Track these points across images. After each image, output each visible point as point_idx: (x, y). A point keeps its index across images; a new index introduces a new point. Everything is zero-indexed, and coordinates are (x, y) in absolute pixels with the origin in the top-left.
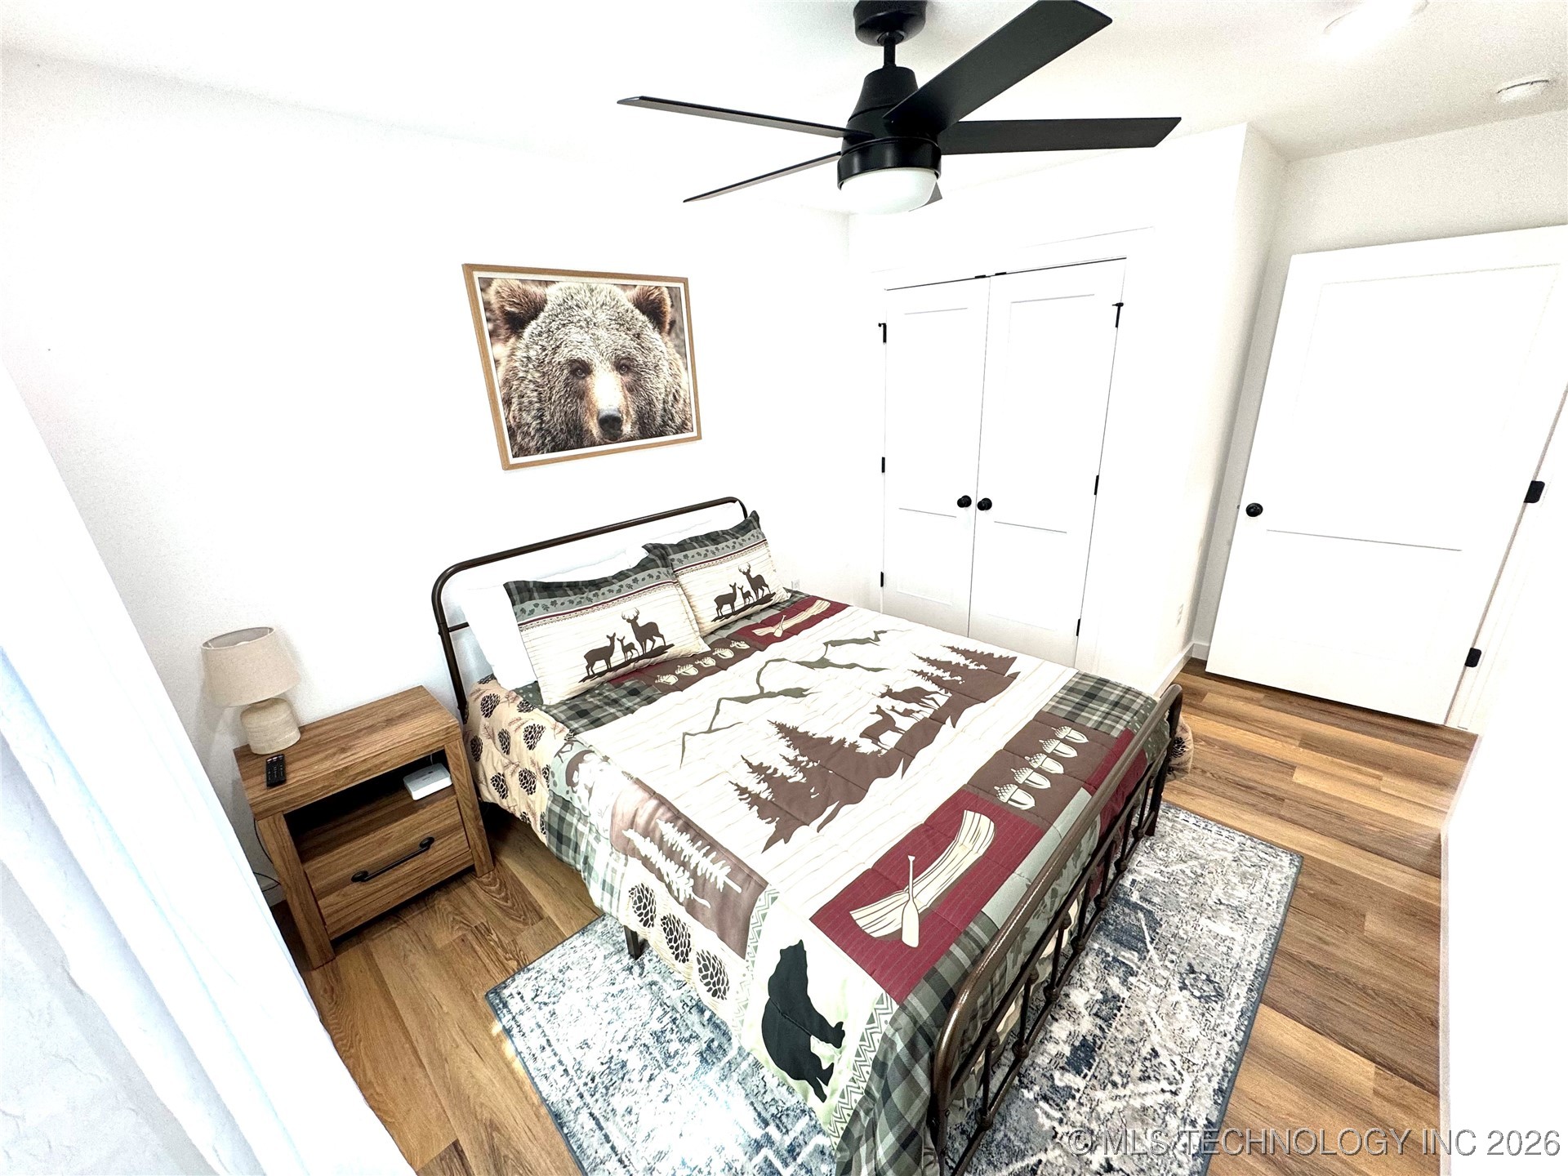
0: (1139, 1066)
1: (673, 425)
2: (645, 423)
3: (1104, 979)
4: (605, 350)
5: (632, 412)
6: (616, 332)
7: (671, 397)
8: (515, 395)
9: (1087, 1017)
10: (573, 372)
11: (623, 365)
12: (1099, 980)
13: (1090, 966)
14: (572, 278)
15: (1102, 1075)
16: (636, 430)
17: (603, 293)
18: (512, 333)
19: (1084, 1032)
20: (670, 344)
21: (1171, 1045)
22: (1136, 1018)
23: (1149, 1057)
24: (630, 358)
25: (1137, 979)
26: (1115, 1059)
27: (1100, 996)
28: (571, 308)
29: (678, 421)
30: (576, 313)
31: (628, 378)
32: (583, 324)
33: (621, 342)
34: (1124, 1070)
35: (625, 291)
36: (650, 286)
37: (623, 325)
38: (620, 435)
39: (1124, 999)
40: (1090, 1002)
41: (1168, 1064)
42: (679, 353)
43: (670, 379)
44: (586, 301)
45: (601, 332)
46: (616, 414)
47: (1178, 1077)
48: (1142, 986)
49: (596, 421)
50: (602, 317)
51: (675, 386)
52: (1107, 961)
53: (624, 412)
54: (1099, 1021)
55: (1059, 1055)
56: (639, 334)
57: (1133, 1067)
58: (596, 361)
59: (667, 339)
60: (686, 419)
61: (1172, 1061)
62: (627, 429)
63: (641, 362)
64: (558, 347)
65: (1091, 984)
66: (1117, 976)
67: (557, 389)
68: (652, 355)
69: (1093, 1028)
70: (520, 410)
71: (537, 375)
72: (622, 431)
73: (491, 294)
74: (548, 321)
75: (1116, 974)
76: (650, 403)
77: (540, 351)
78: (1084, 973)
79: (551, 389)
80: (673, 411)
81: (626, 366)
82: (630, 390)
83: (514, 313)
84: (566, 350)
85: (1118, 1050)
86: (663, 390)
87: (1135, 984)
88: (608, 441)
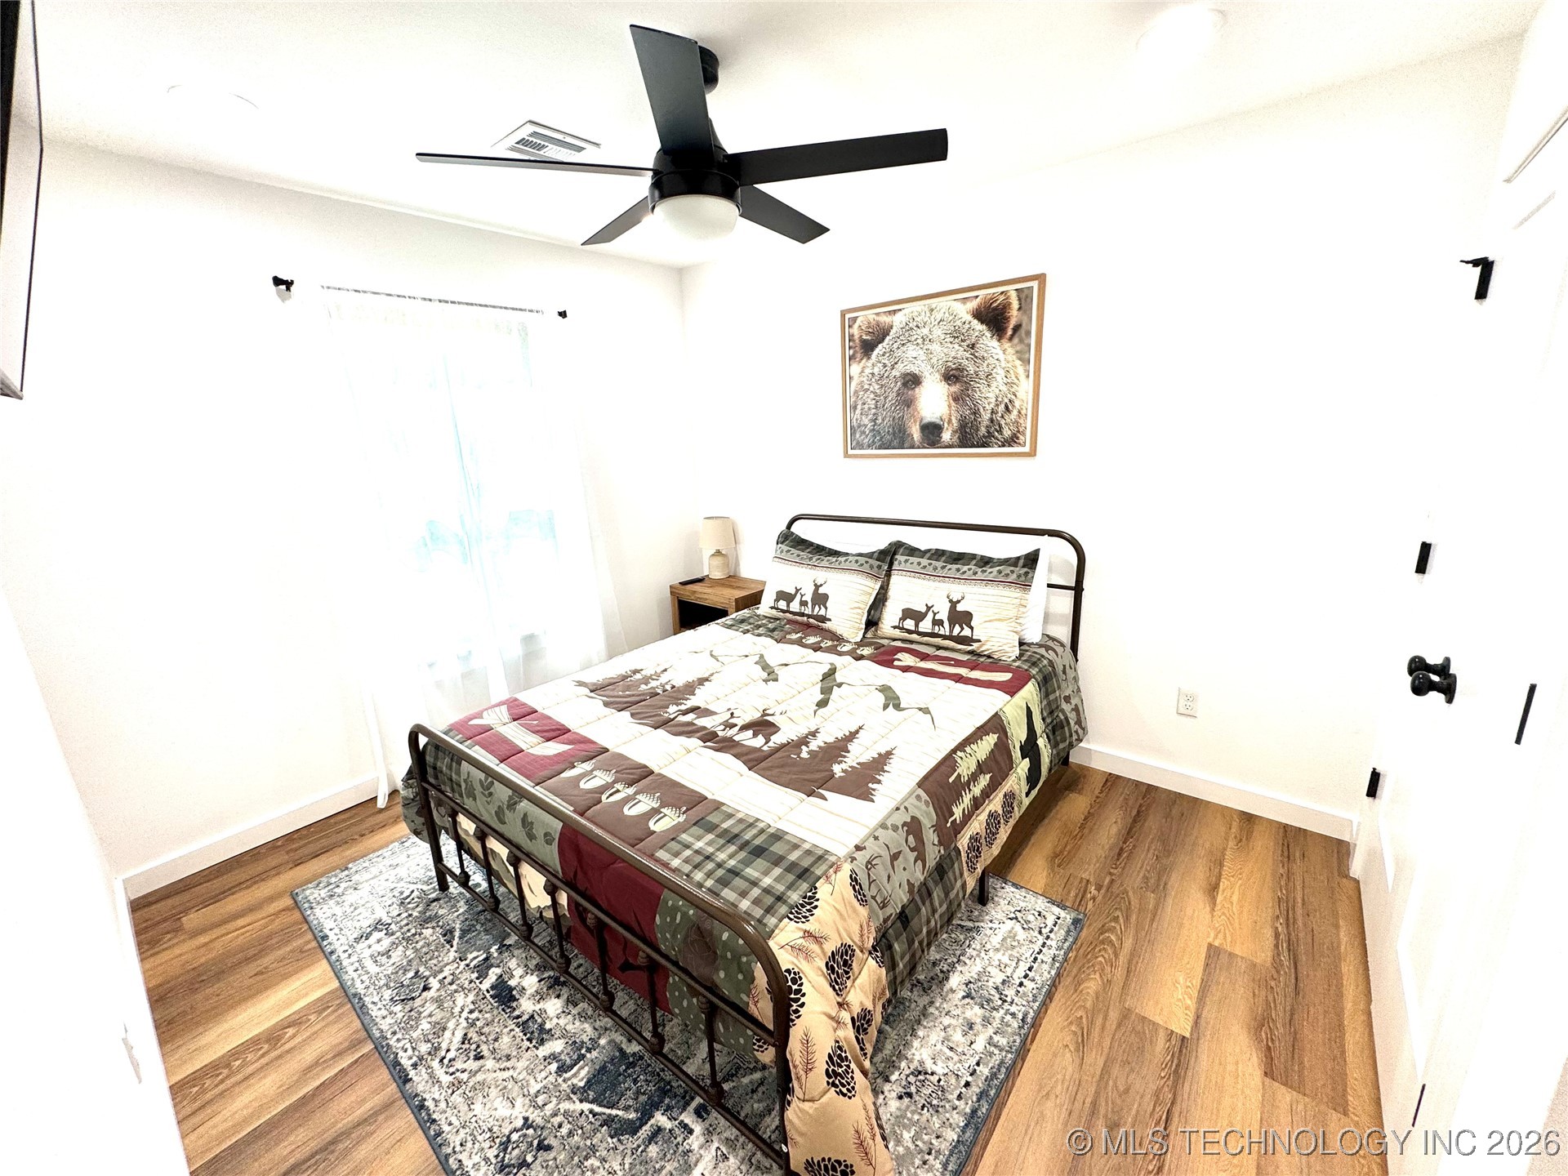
0: (475, 1038)
1: (999, 437)
2: (966, 432)
3: (563, 1037)
4: (936, 362)
5: (954, 421)
6: (949, 345)
7: (1002, 408)
8: (860, 403)
9: (533, 1008)
10: (905, 384)
11: (952, 376)
12: (564, 1032)
13: (582, 1027)
14: (914, 303)
15: (484, 1004)
16: (955, 439)
17: (943, 311)
18: (864, 355)
19: (522, 1001)
20: (1010, 351)
21: (480, 1077)
22: (514, 1053)
23: (479, 1050)
24: (960, 369)
25: (553, 1072)
26: (489, 1020)
27: (548, 1026)
28: (912, 329)
29: (1007, 433)
30: (915, 333)
31: (955, 388)
32: (920, 341)
33: (953, 354)
34: (477, 1023)
35: (964, 303)
36: (994, 294)
37: (957, 337)
38: (939, 441)
39: (537, 1049)
40: (544, 1015)
41: (465, 1066)
42: (1020, 359)
43: (1004, 388)
44: (925, 320)
45: (935, 347)
46: (938, 421)
47: (452, 1070)
48: (544, 1074)
49: (918, 427)
50: (938, 332)
51: (1009, 396)
52: (582, 1047)
53: (947, 420)
54: (525, 1017)
55: (512, 976)
56: (973, 345)
57: (477, 1032)
58: (926, 374)
59: (1007, 345)
60: (1018, 432)
61: (465, 1070)
62: (946, 436)
63: (972, 372)
64: (896, 363)
65: (562, 1022)
66: (563, 1051)
67: (890, 398)
68: (985, 365)
69: (521, 1010)
70: (861, 414)
71: (877, 387)
72: (941, 438)
73: (855, 331)
74: (891, 343)
75: (565, 1052)
76: (976, 413)
77: (882, 368)
78: (575, 1019)
79: (886, 398)
80: (1003, 422)
81: (955, 376)
82: (956, 399)
83: (868, 340)
84: (902, 365)
85: (495, 1025)
86: (993, 400)
87: (549, 1067)
88: (925, 445)
